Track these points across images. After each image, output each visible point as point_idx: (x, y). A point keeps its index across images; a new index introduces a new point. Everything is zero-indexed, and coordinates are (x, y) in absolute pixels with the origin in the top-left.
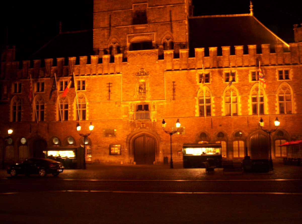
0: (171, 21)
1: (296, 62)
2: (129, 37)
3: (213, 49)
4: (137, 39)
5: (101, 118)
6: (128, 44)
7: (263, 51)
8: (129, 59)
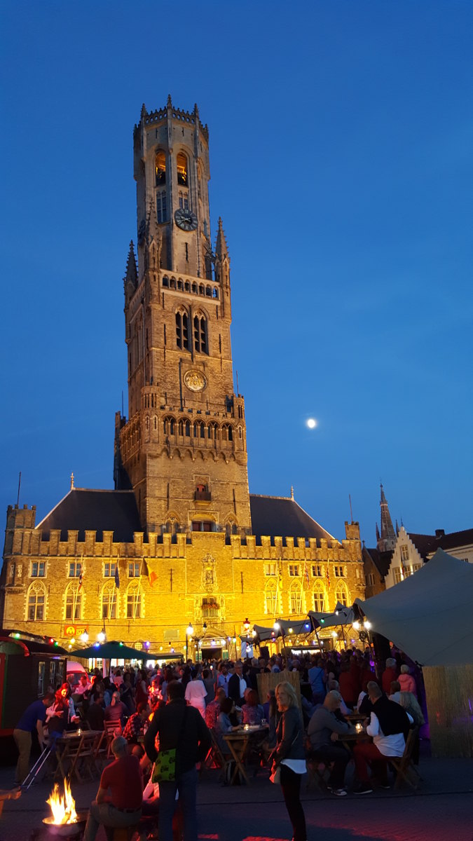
0: (234, 501)
1: (348, 559)
2: (190, 513)
3: (278, 539)
4: (199, 517)
5: (161, 616)
6: (190, 523)
7: (322, 545)
8: (194, 541)
